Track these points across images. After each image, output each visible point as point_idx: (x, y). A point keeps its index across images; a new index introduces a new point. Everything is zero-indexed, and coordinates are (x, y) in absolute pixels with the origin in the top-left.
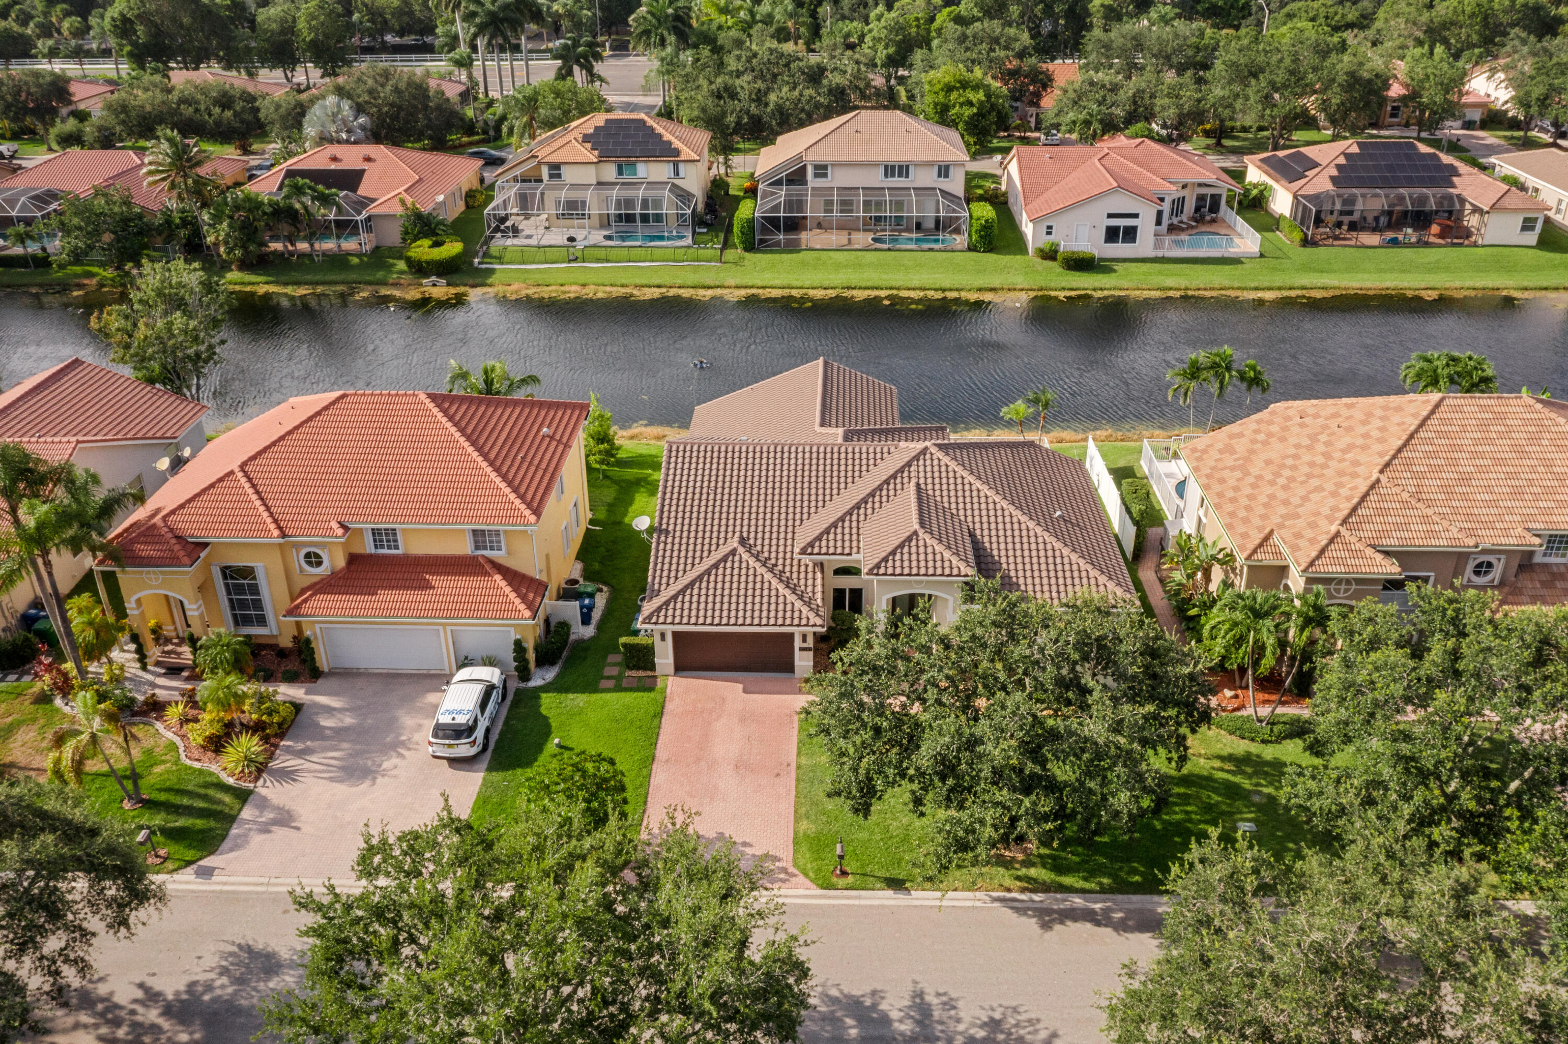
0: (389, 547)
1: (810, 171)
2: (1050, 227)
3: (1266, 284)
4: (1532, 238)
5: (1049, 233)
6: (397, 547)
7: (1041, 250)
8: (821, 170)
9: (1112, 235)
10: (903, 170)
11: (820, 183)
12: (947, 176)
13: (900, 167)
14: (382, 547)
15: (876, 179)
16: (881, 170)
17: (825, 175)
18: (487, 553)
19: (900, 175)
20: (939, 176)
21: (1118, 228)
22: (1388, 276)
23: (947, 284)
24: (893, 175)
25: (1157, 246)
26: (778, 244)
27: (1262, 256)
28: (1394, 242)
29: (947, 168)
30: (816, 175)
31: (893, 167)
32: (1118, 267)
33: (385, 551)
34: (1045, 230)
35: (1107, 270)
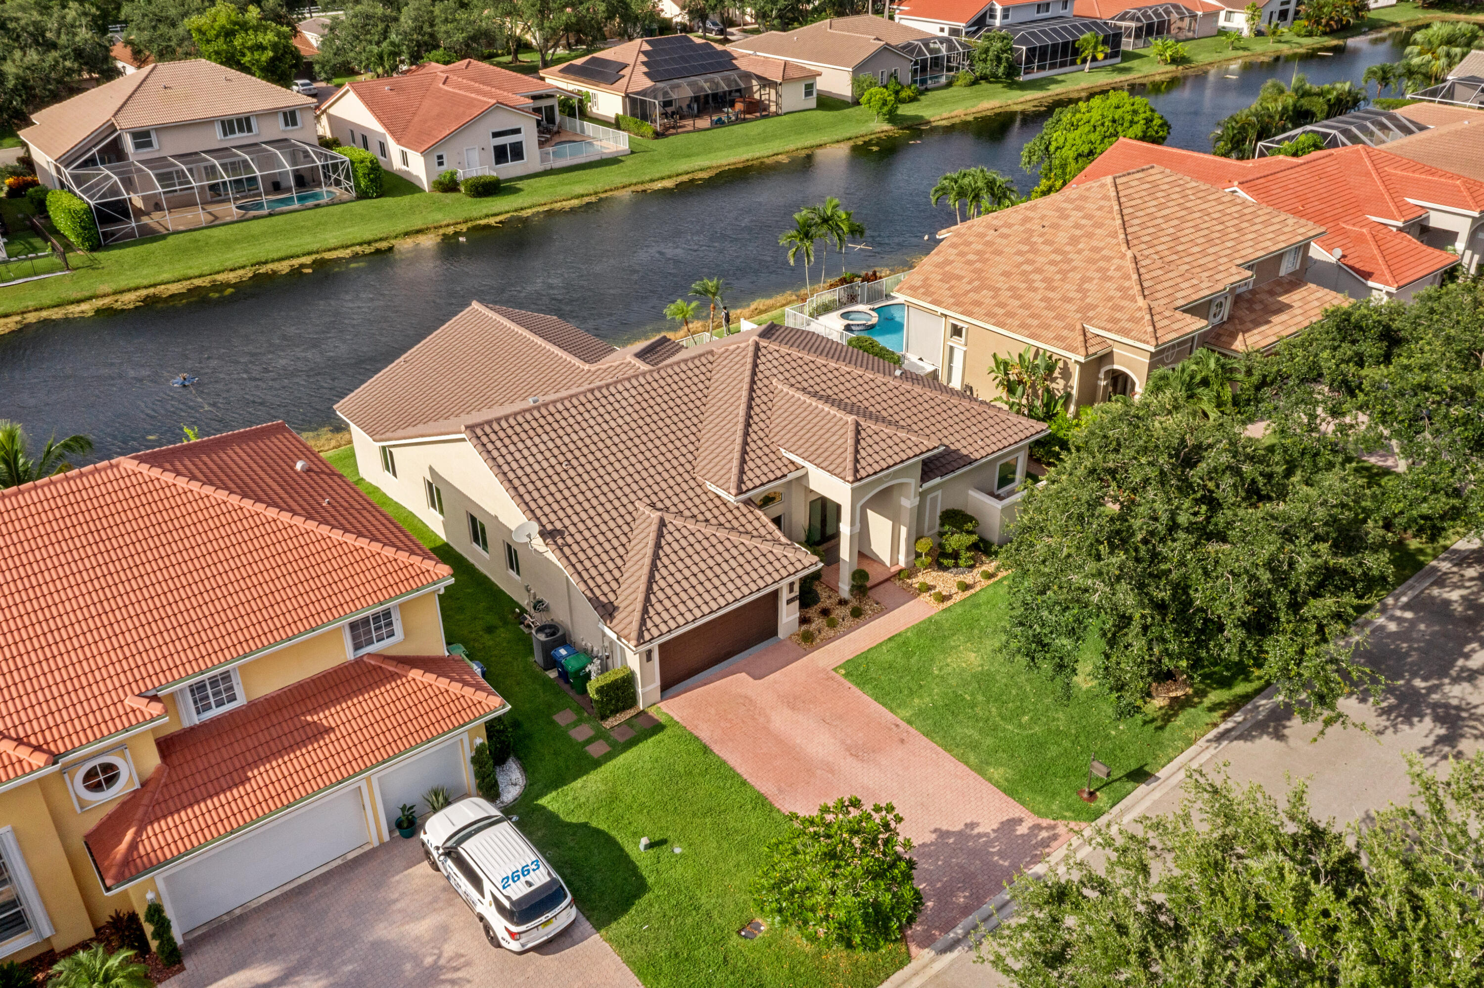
0: (219, 704)
1: (128, 143)
2: (440, 157)
3: (658, 175)
4: (812, 102)
5: (441, 164)
6: (232, 698)
7: (441, 183)
8: (142, 138)
9: (501, 154)
10: (243, 123)
11: (146, 154)
12: (294, 123)
13: (239, 121)
14: (208, 707)
15: (216, 138)
16: (218, 130)
17: (149, 144)
18: (375, 647)
19: (241, 130)
20: (287, 124)
21: (504, 146)
22: (741, 150)
23: (368, 236)
24: (232, 132)
25: (544, 158)
26: (131, 235)
27: (632, 152)
28: (720, 123)
29: (293, 113)
30: (138, 146)
31: (230, 122)
32: (520, 185)
33: (215, 712)
34: (436, 161)
35: (515, 191)
